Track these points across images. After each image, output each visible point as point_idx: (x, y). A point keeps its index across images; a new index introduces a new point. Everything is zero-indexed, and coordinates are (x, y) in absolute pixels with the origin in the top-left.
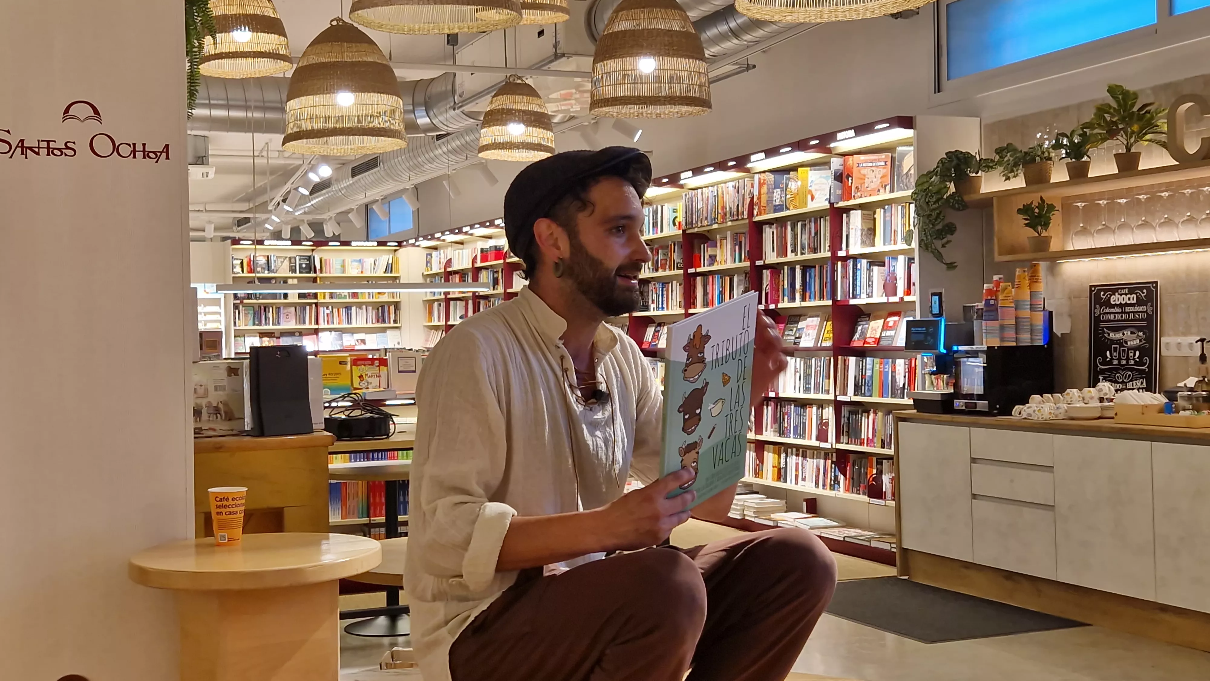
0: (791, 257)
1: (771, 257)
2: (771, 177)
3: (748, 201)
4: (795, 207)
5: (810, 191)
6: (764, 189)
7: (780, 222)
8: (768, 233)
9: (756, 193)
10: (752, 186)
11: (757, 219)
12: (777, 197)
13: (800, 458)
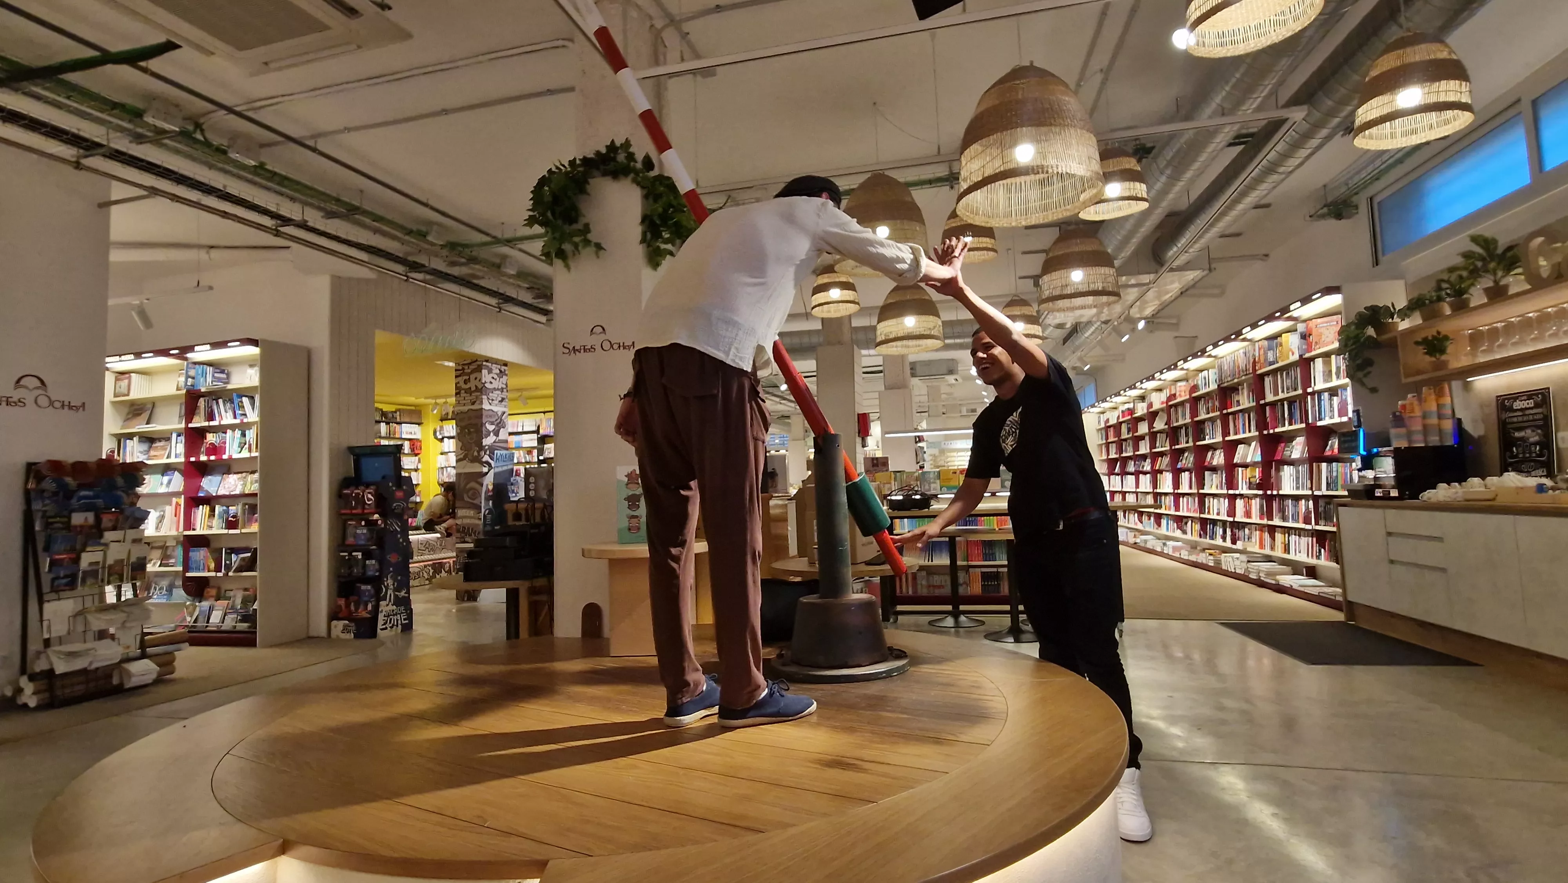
0: (1281, 396)
1: (1270, 397)
2: (1266, 343)
3: (1251, 360)
4: (1282, 361)
5: (1291, 350)
6: (1262, 352)
7: (1274, 372)
8: (1268, 381)
9: (1257, 355)
10: (1254, 350)
11: (1259, 372)
12: (1271, 356)
13: (1297, 537)
